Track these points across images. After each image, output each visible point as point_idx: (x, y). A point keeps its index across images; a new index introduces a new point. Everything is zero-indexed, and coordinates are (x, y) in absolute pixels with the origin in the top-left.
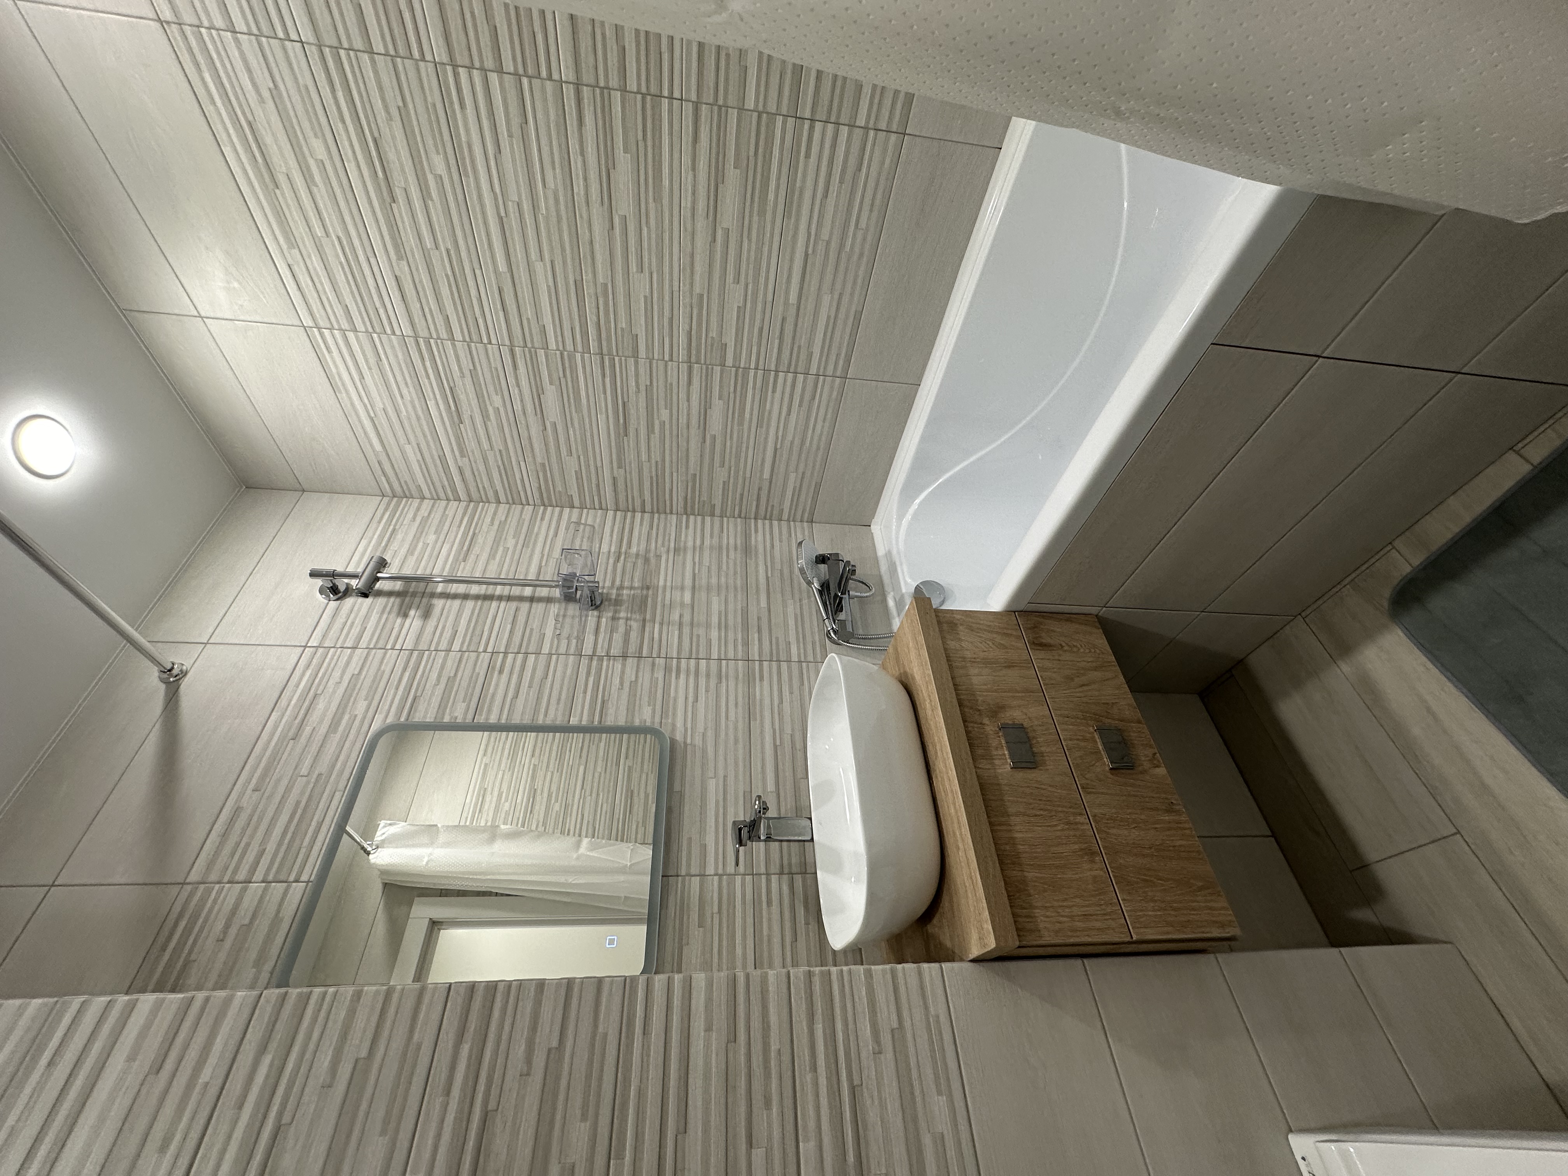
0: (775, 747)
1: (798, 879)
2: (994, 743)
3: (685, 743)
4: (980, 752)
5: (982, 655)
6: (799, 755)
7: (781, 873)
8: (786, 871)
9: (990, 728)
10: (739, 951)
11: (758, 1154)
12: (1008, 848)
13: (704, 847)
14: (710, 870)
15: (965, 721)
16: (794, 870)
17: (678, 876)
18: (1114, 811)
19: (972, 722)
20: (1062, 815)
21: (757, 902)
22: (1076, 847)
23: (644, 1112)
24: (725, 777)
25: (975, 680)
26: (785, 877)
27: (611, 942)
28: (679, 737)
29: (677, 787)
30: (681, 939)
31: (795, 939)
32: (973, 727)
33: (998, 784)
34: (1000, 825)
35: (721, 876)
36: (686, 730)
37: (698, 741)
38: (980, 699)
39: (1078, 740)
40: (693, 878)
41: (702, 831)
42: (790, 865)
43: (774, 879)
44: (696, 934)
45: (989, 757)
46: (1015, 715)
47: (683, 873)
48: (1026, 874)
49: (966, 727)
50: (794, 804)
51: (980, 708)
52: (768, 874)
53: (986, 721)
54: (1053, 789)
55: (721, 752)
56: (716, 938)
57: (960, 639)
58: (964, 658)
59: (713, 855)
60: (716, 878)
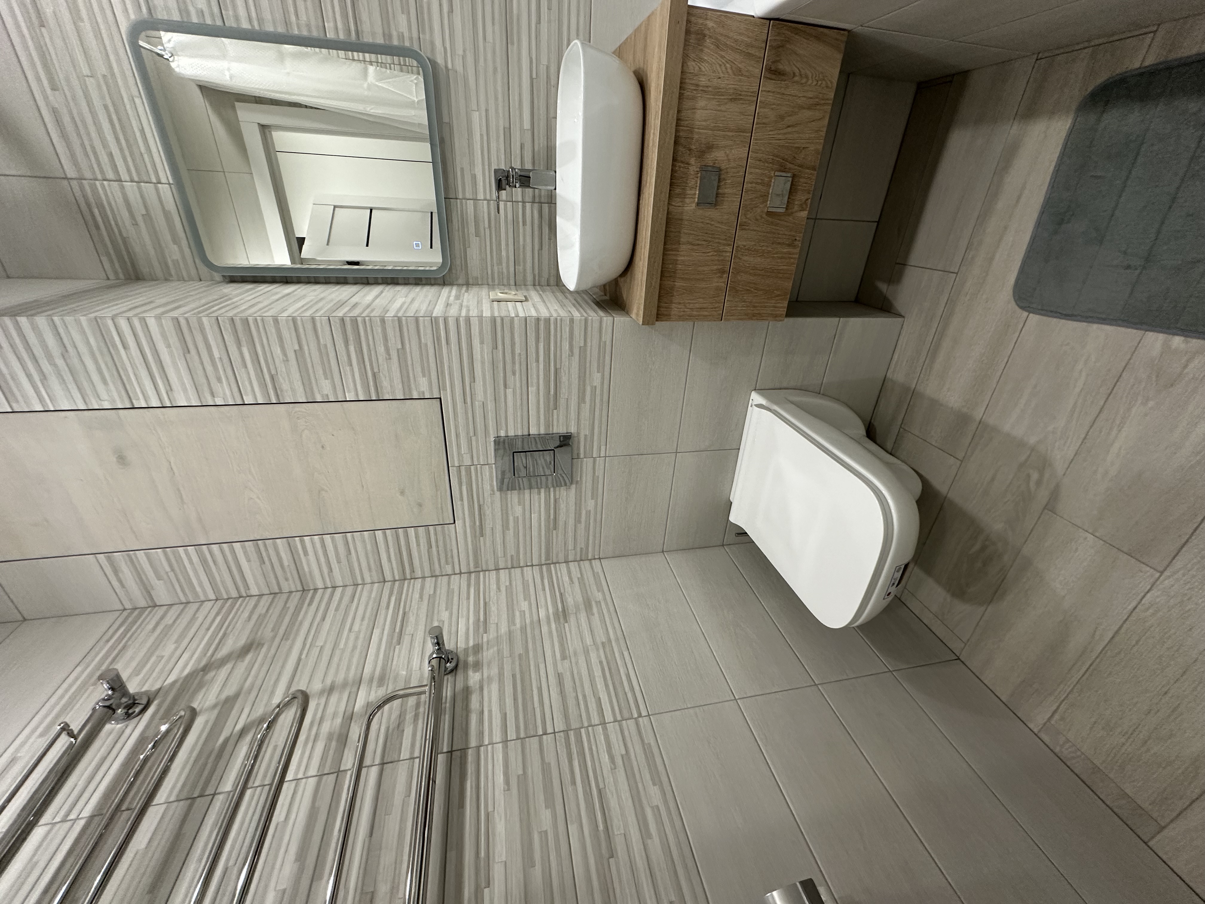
0: (532, 79)
1: (546, 207)
2: (691, 183)
3: (446, 67)
4: (678, 191)
5: (715, 82)
6: (553, 90)
7: (533, 202)
8: (537, 200)
9: (694, 166)
10: (504, 253)
11: (509, 391)
12: (671, 266)
13: (474, 177)
14: (481, 196)
15: (674, 160)
16: (543, 200)
17: (457, 199)
18: (753, 243)
19: (682, 162)
20: (716, 245)
21: (515, 221)
22: (715, 267)
23: (453, 375)
24: (487, 111)
25: (700, 115)
26: (536, 205)
27: (417, 245)
28: (440, 60)
29: (446, 119)
30: (464, 245)
31: (541, 248)
32: (680, 167)
33: (682, 220)
34: (672, 250)
35: (489, 201)
36: (445, 49)
37: (459, 68)
38: (696, 136)
39: (756, 183)
40: (468, 201)
41: (472, 164)
42: (540, 196)
43: (528, 206)
44: (474, 241)
45: (683, 196)
46: (718, 156)
47: (460, 196)
48: (676, 283)
49: (673, 165)
50: (545, 143)
51: (693, 147)
52: (524, 202)
53: (692, 161)
54: (720, 226)
55: (481, 82)
56: (488, 243)
57: (702, 60)
58: (697, 85)
59: (481, 184)
60: (485, 202)
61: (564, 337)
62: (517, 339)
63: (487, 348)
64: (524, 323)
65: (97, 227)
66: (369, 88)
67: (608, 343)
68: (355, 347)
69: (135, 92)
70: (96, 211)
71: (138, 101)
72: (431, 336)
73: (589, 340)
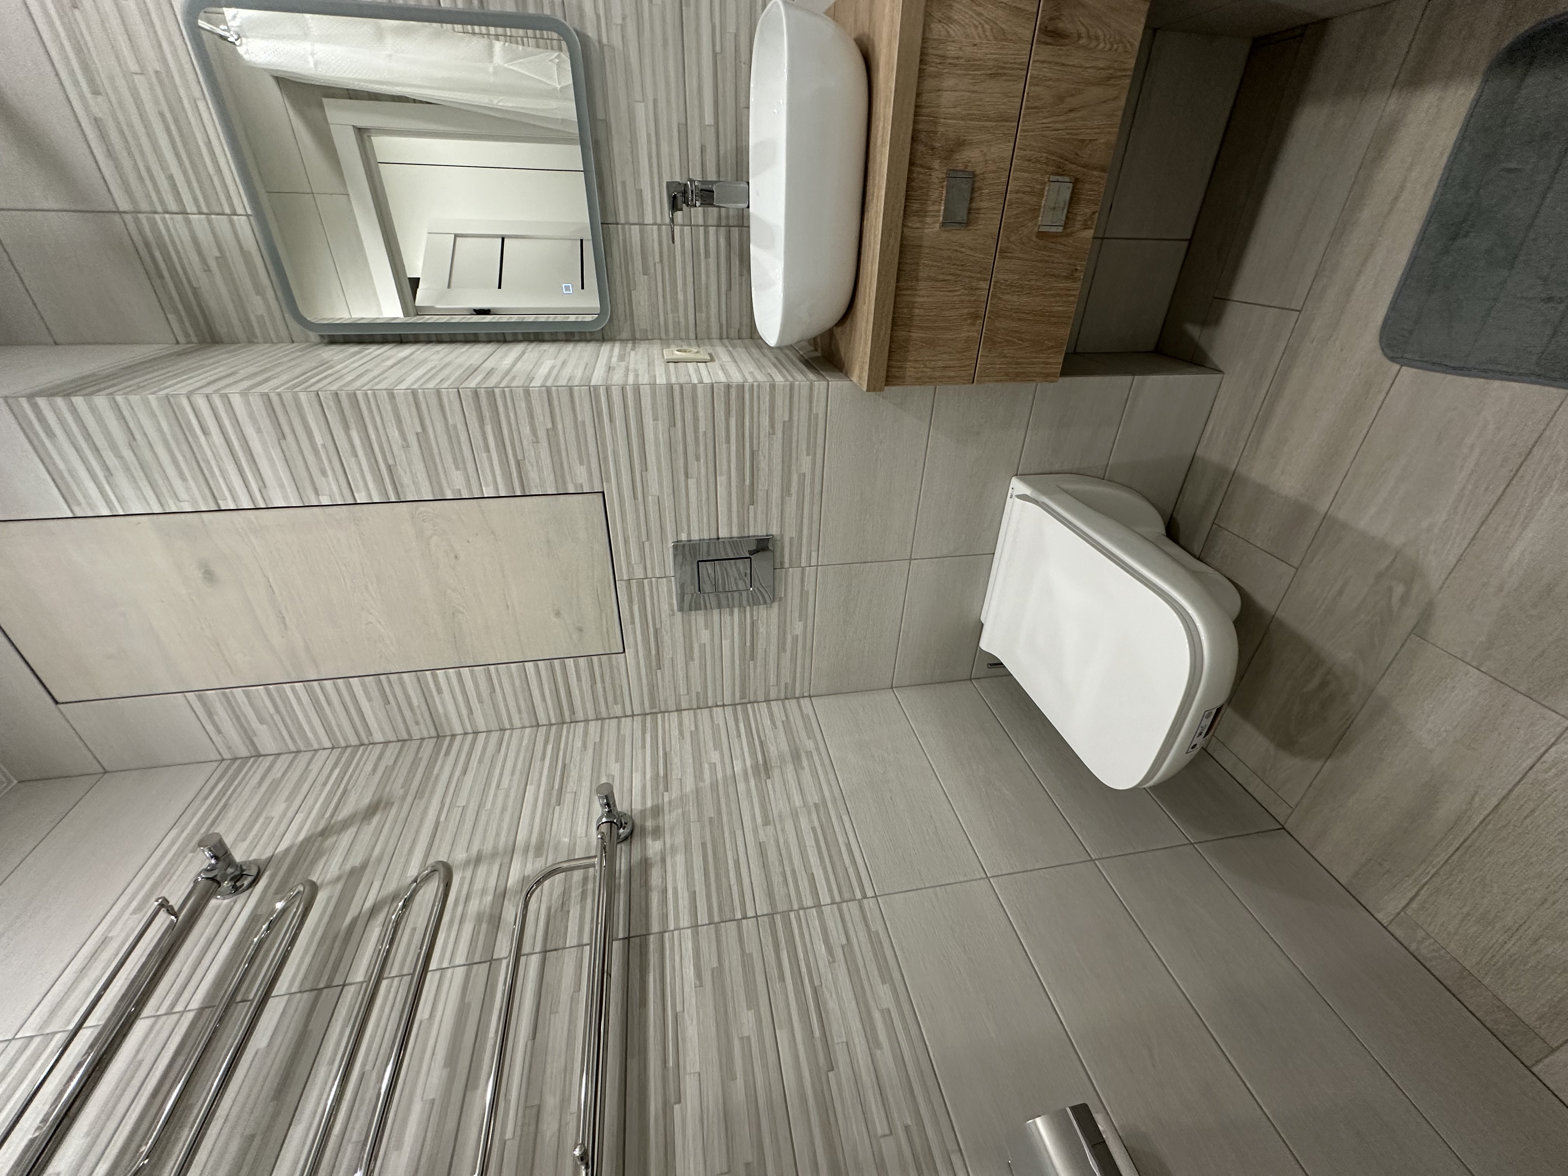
0: (715, 54)
1: (735, 232)
2: (934, 195)
3: (600, 41)
4: (916, 206)
5: (969, 50)
6: (744, 67)
7: (719, 226)
8: (723, 223)
9: (938, 171)
10: (681, 297)
11: (692, 482)
12: (905, 311)
13: (640, 192)
14: (649, 219)
15: (912, 163)
16: (731, 223)
17: (617, 224)
18: (1017, 277)
19: (922, 166)
20: (967, 280)
21: (695, 253)
22: (966, 311)
23: (619, 462)
24: (655, 101)
25: (947, 98)
26: (723, 230)
27: (567, 288)
28: (591, 33)
29: (601, 115)
30: (628, 285)
31: (729, 288)
32: (919, 173)
33: (920, 246)
34: (907, 289)
35: (659, 225)
36: (598, 17)
37: (617, 42)
38: (941, 129)
39: (1024, 193)
40: (632, 227)
41: (636, 175)
42: (727, 217)
43: (712, 230)
44: (641, 281)
45: (922, 213)
46: (971, 156)
47: (622, 221)
48: (912, 334)
49: (910, 171)
50: (734, 143)
51: (937, 145)
52: (706, 226)
53: (936, 164)
54: (971, 253)
55: (647, 61)
56: (660, 284)
57: (950, 20)
58: (944, 57)
59: (650, 202)
60: (655, 227)
61: (762, 408)
62: (701, 414)
63: (662, 426)
64: (709, 390)
65: (161, 277)
66: (495, 73)
67: (821, 416)
68: (493, 428)
69: (197, 94)
70: (158, 255)
71: (201, 105)
72: (590, 412)
73: (795, 412)
